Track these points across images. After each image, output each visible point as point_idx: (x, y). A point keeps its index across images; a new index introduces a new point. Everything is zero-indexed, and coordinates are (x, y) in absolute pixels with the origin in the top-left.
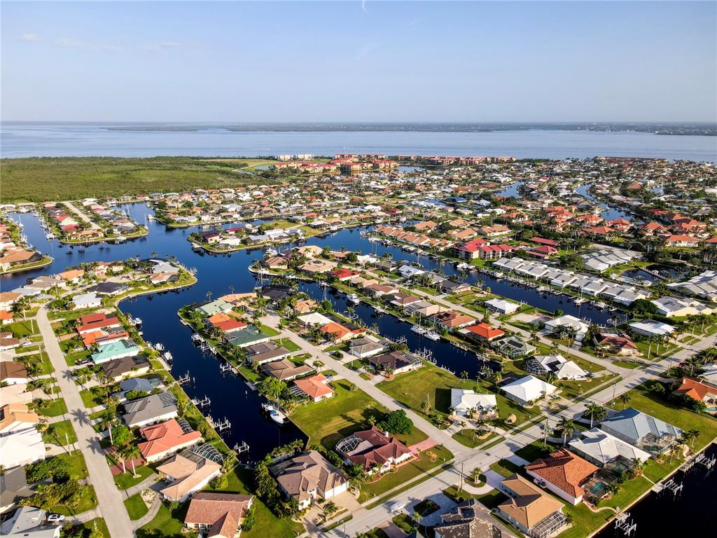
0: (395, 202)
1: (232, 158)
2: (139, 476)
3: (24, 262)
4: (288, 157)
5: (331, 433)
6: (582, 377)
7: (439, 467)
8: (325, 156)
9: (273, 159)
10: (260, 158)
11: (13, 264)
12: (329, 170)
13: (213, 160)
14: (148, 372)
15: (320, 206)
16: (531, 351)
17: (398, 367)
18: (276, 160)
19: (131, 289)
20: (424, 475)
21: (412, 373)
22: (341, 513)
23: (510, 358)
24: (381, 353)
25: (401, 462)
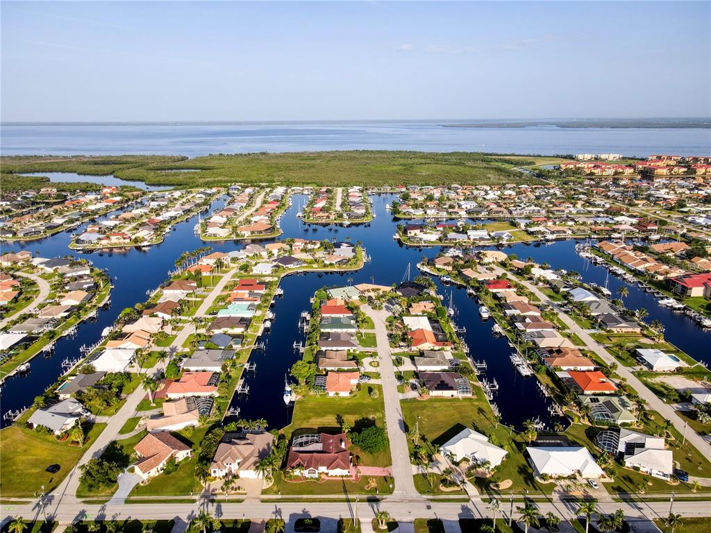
0: (666, 215)
1: (526, 156)
2: (154, 405)
3: (261, 232)
4: (588, 156)
5: (312, 427)
6: (664, 475)
7: (365, 497)
8: (637, 157)
9: (571, 158)
10: (558, 156)
11: (252, 233)
12: (623, 173)
13: (502, 157)
14: (243, 332)
15: (563, 211)
16: (629, 421)
17: (438, 388)
18: (574, 159)
19: (305, 265)
20: (343, 496)
21: (453, 400)
22: (239, 494)
23: (589, 421)
24: (444, 371)
25: (336, 476)
